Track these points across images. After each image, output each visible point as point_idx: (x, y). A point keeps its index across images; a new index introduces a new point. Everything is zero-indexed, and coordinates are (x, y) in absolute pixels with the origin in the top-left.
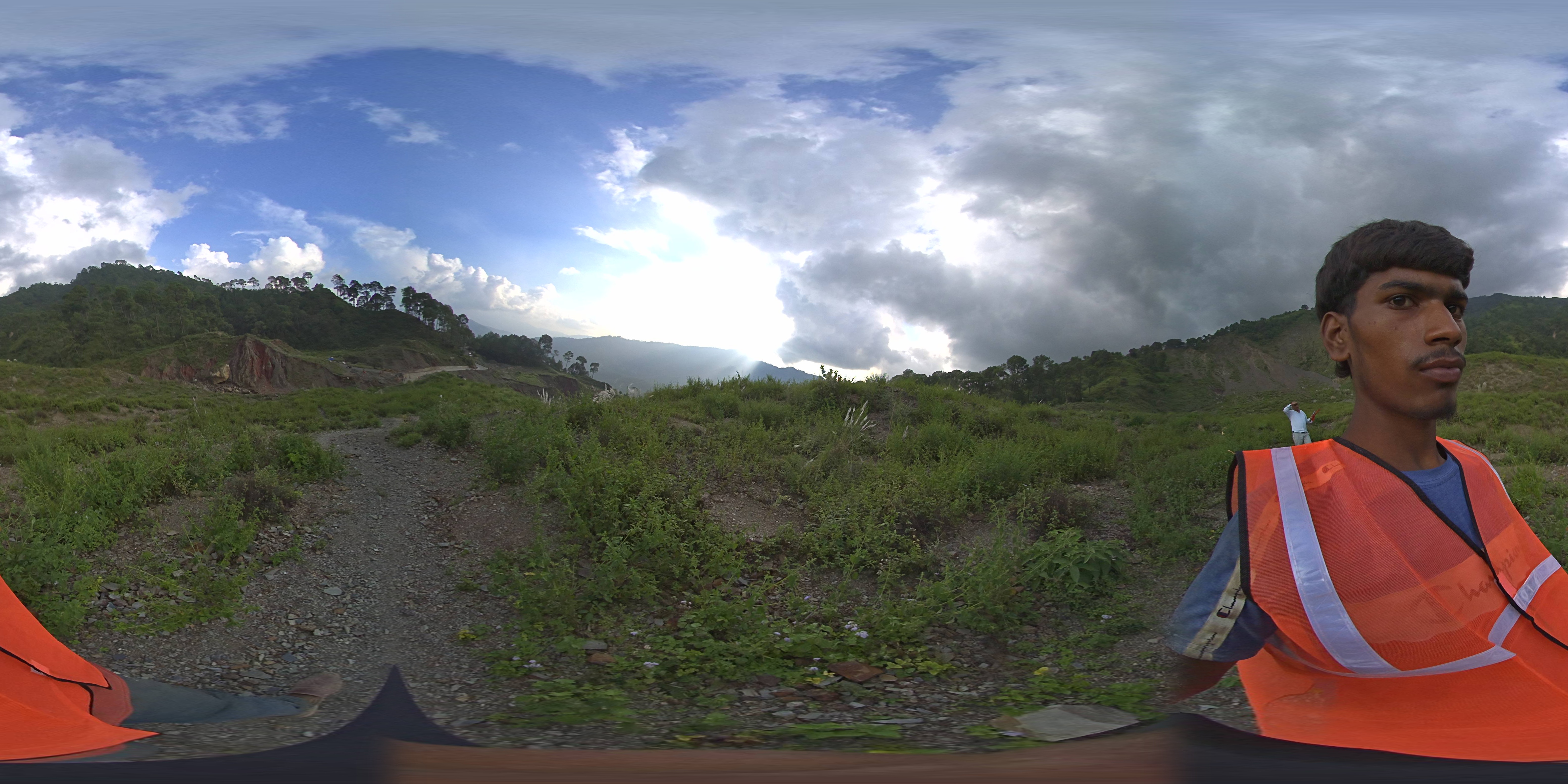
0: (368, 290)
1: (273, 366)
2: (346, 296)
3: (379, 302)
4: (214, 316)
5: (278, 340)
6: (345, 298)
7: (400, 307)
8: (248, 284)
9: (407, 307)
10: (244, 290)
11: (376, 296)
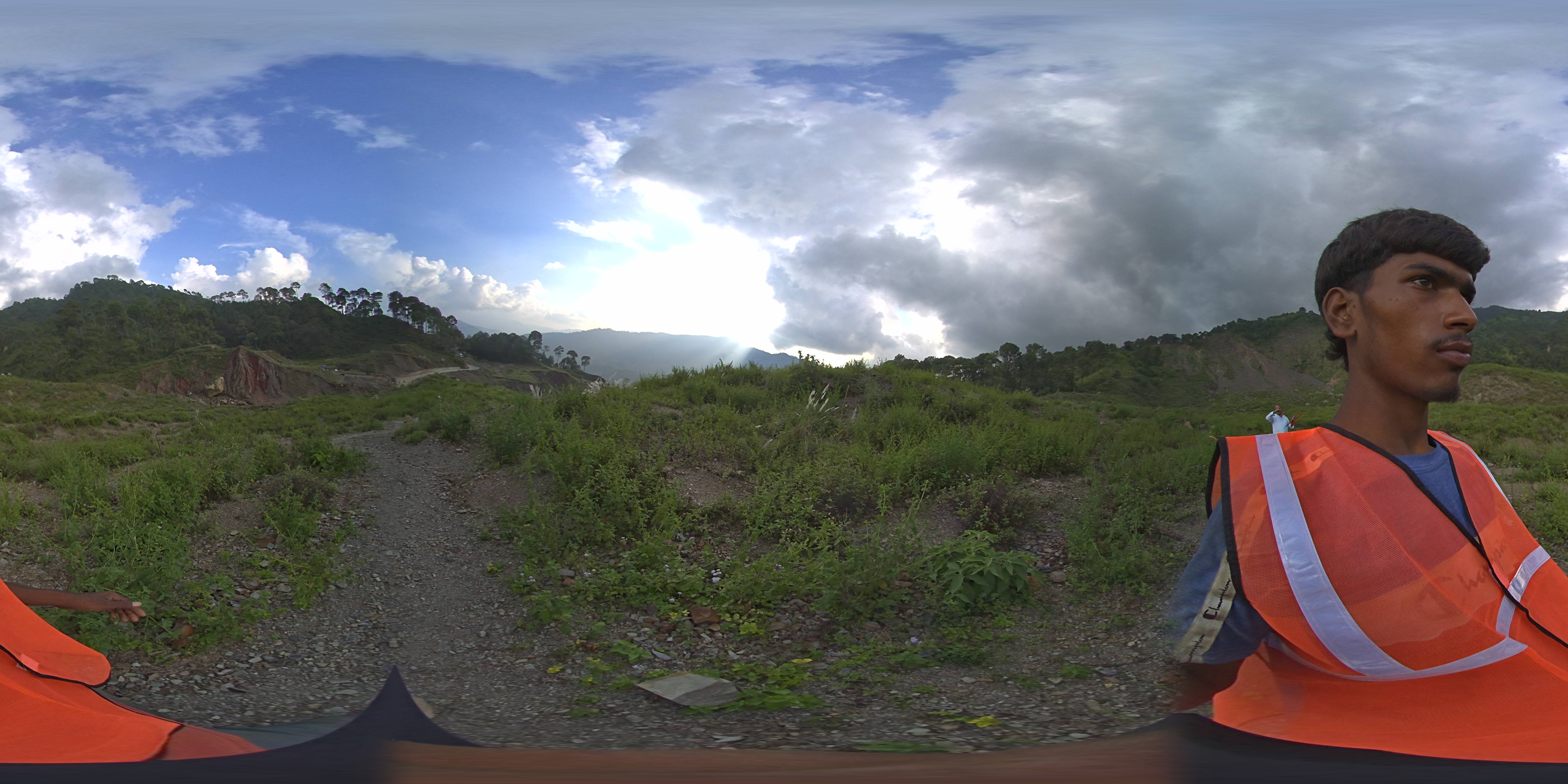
0: (356, 297)
1: (267, 377)
2: (334, 304)
3: (367, 308)
4: (206, 329)
5: (271, 351)
6: (333, 306)
7: (387, 312)
8: (238, 297)
9: (394, 312)
10: (234, 302)
11: (364, 302)
